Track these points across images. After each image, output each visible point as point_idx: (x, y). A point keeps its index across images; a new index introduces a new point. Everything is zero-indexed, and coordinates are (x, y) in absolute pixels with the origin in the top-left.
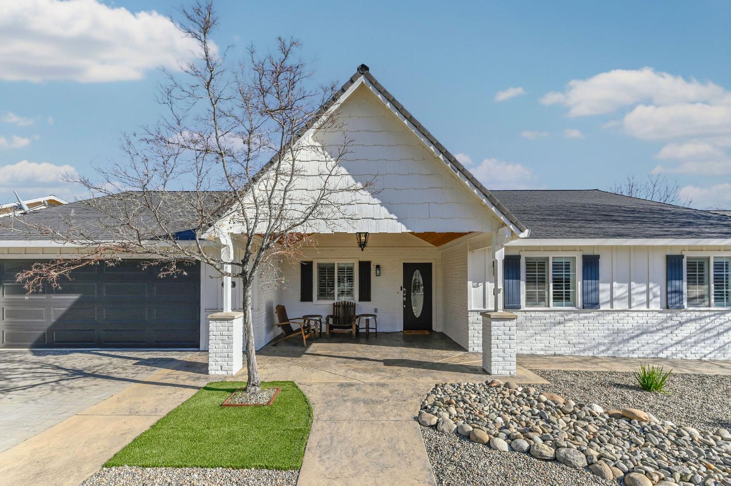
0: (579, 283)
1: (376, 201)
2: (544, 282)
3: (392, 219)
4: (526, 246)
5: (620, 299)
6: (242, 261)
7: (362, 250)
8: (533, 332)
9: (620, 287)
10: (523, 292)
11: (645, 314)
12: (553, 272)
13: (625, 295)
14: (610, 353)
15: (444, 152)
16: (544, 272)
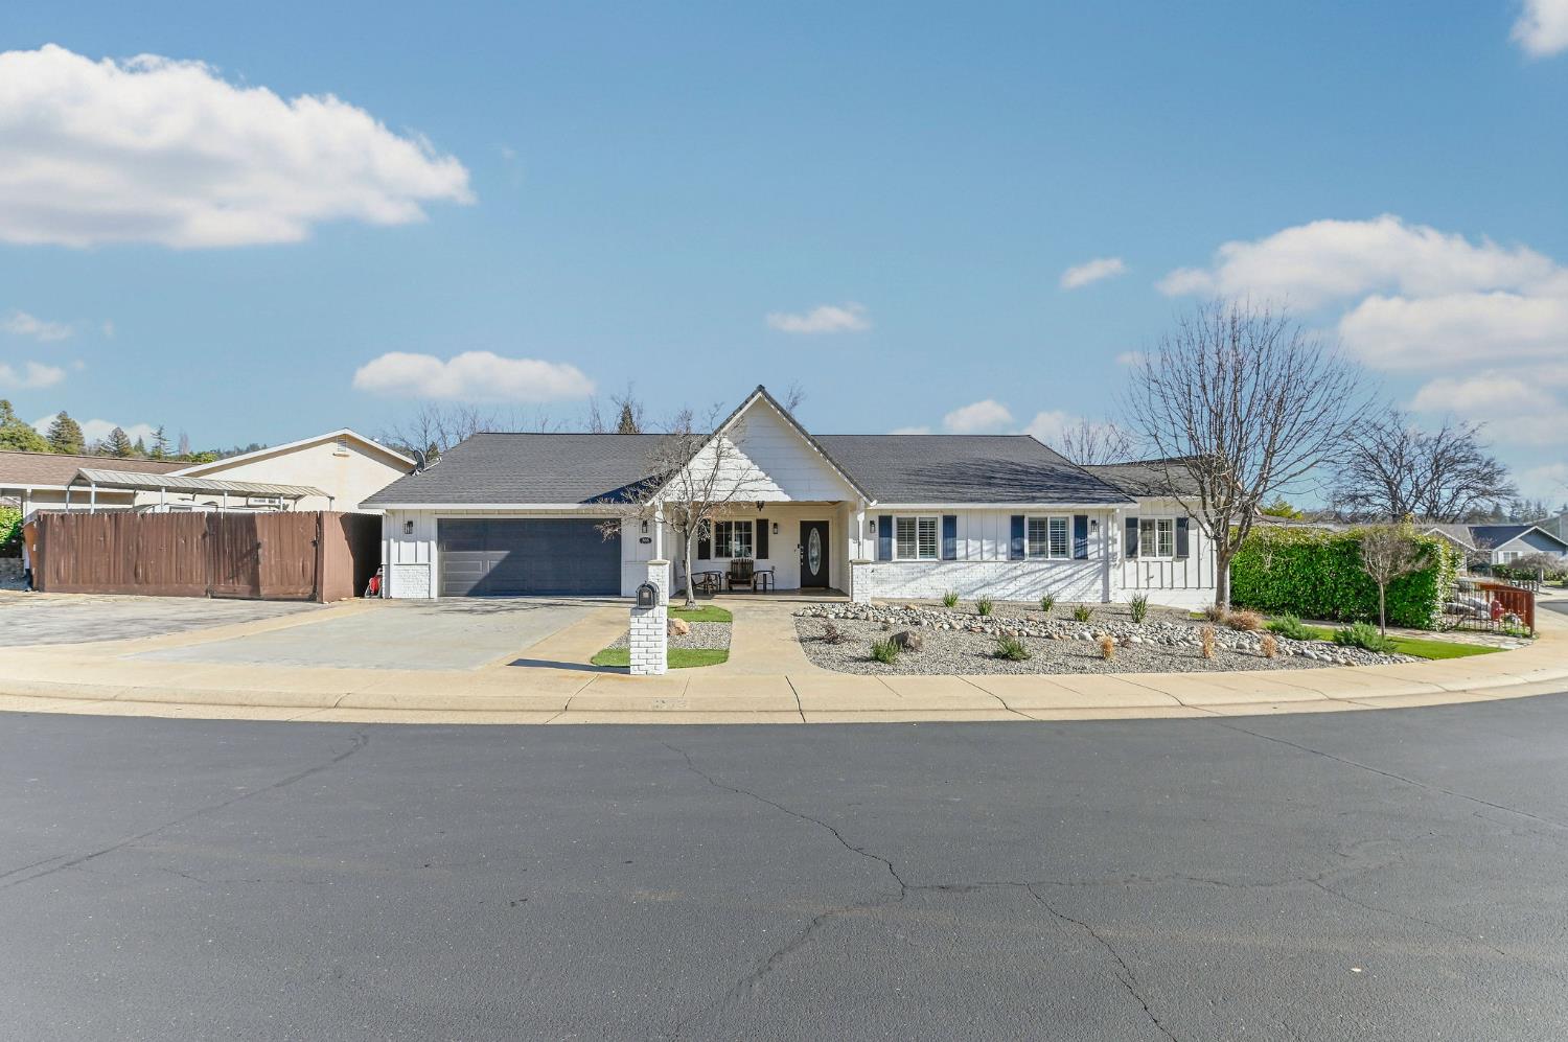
0: (941, 539)
2: (912, 539)
5: (973, 553)
7: (760, 512)
8: (903, 580)
9: (972, 545)
10: (895, 547)
11: (994, 564)
12: (920, 530)
13: (978, 550)
16: (912, 530)
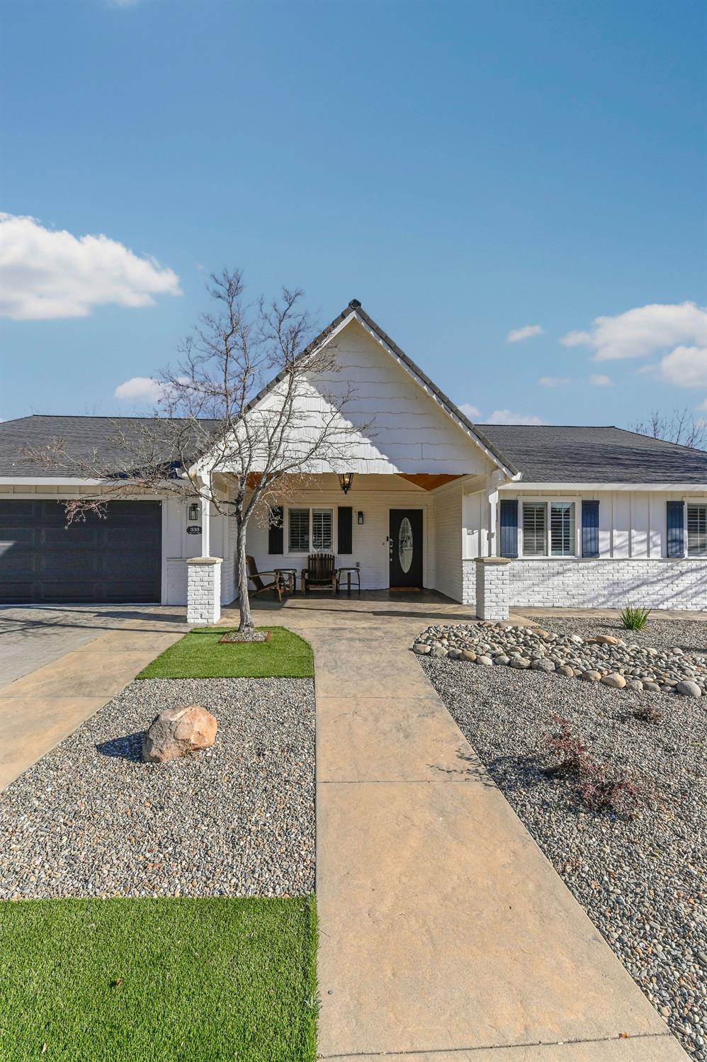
0: (579, 530)
1: (367, 440)
2: (543, 529)
3: (383, 459)
4: (523, 490)
5: (620, 548)
6: (236, 500)
7: (346, 493)
8: (531, 582)
9: (619, 536)
10: (520, 541)
11: (646, 563)
12: (552, 518)
13: (625, 544)
14: (610, 604)
15: (437, 392)
16: (543, 518)
